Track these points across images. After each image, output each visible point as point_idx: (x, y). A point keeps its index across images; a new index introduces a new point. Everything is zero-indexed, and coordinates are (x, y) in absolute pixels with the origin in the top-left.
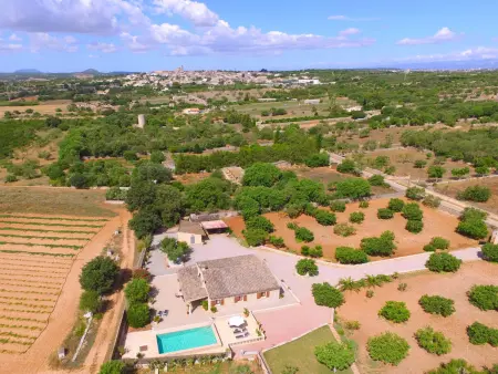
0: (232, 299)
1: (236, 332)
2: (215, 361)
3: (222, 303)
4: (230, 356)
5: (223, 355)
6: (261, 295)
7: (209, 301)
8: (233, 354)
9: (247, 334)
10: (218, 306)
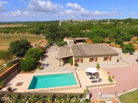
0: (88, 59)
1: (91, 78)
2: (73, 100)
3: (82, 62)
4: (88, 97)
5: (82, 96)
6: (106, 59)
7: (74, 59)
8: (91, 95)
9: (100, 80)
10: (79, 63)
